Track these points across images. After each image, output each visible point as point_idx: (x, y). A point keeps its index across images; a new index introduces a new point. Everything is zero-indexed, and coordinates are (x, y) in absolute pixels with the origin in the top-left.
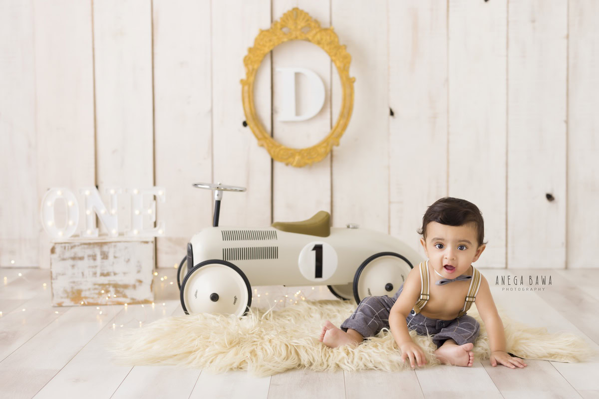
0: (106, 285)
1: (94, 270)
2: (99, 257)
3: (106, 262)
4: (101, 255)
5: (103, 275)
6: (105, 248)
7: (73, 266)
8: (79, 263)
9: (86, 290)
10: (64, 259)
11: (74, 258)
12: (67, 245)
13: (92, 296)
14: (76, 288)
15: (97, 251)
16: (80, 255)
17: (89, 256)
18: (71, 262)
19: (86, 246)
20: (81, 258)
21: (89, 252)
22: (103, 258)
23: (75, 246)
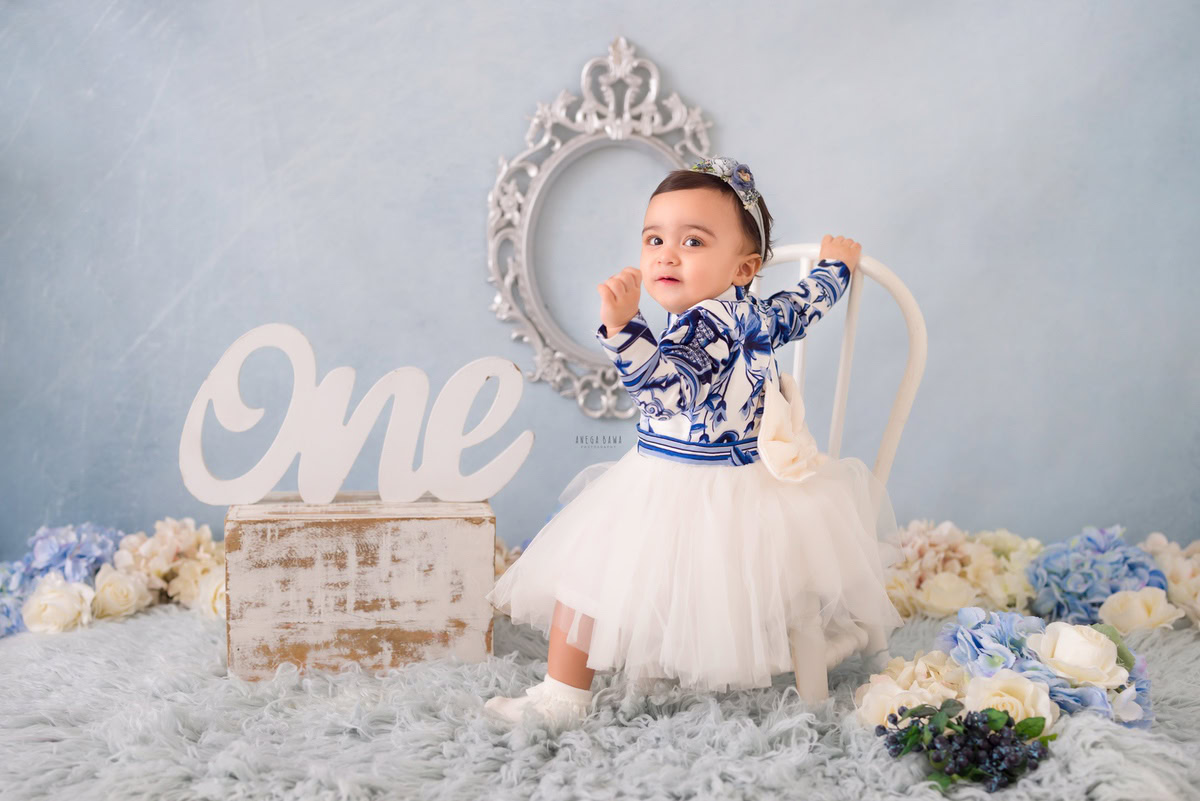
0: (371, 632)
1: (338, 593)
2: (352, 560)
3: (371, 573)
4: (358, 553)
5: (361, 606)
6: (370, 536)
7: (285, 583)
8: (301, 575)
9: (317, 647)
10: (260, 565)
11: (287, 563)
12: (269, 526)
13: (333, 662)
14: (291, 640)
15: (349, 543)
16: (303, 553)
17: (327, 557)
18: (278, 572)
19: (319, 531)
20: (307, 563)
21: (327, 545)
22: (363, 563)
23: (290, 529)
